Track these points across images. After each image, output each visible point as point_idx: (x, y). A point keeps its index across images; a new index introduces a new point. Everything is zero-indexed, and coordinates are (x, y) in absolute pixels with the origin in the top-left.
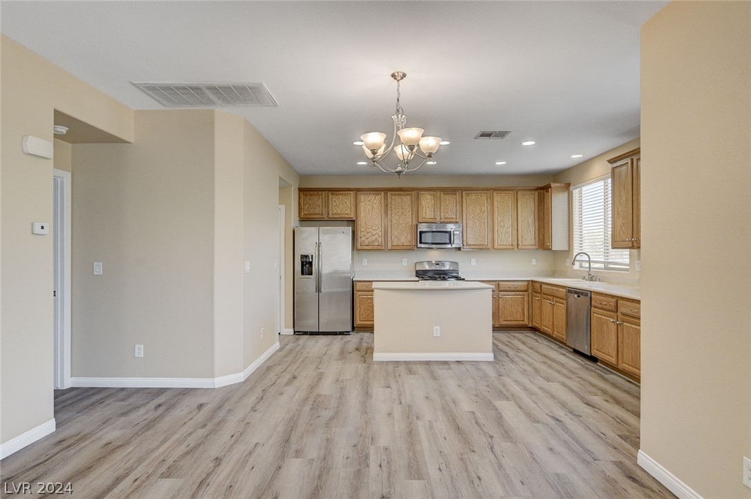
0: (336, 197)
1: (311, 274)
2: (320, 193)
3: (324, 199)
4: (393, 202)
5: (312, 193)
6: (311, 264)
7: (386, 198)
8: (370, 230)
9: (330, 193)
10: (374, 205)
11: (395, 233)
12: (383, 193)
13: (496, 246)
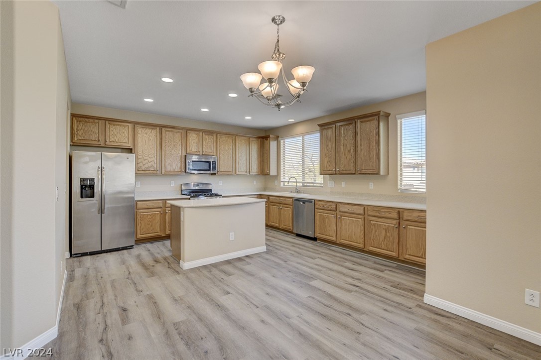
0: (114, 127)
1: (92, 196)
2: (96, 121)
3: (100, 128)
4: (167, 137)
5: (87, 120)
6: (92, 187)
7: (161, 133)
8: (147, 158)
9: (107, 122)
10: (150, 138)
11: (168, 161)
12: (158, 128)
13: (237, 173)
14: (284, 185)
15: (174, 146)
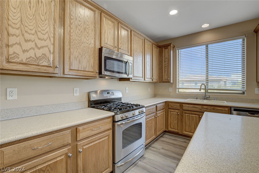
4: (73, 9)
14: (178, 92)
15: (85, 29)
